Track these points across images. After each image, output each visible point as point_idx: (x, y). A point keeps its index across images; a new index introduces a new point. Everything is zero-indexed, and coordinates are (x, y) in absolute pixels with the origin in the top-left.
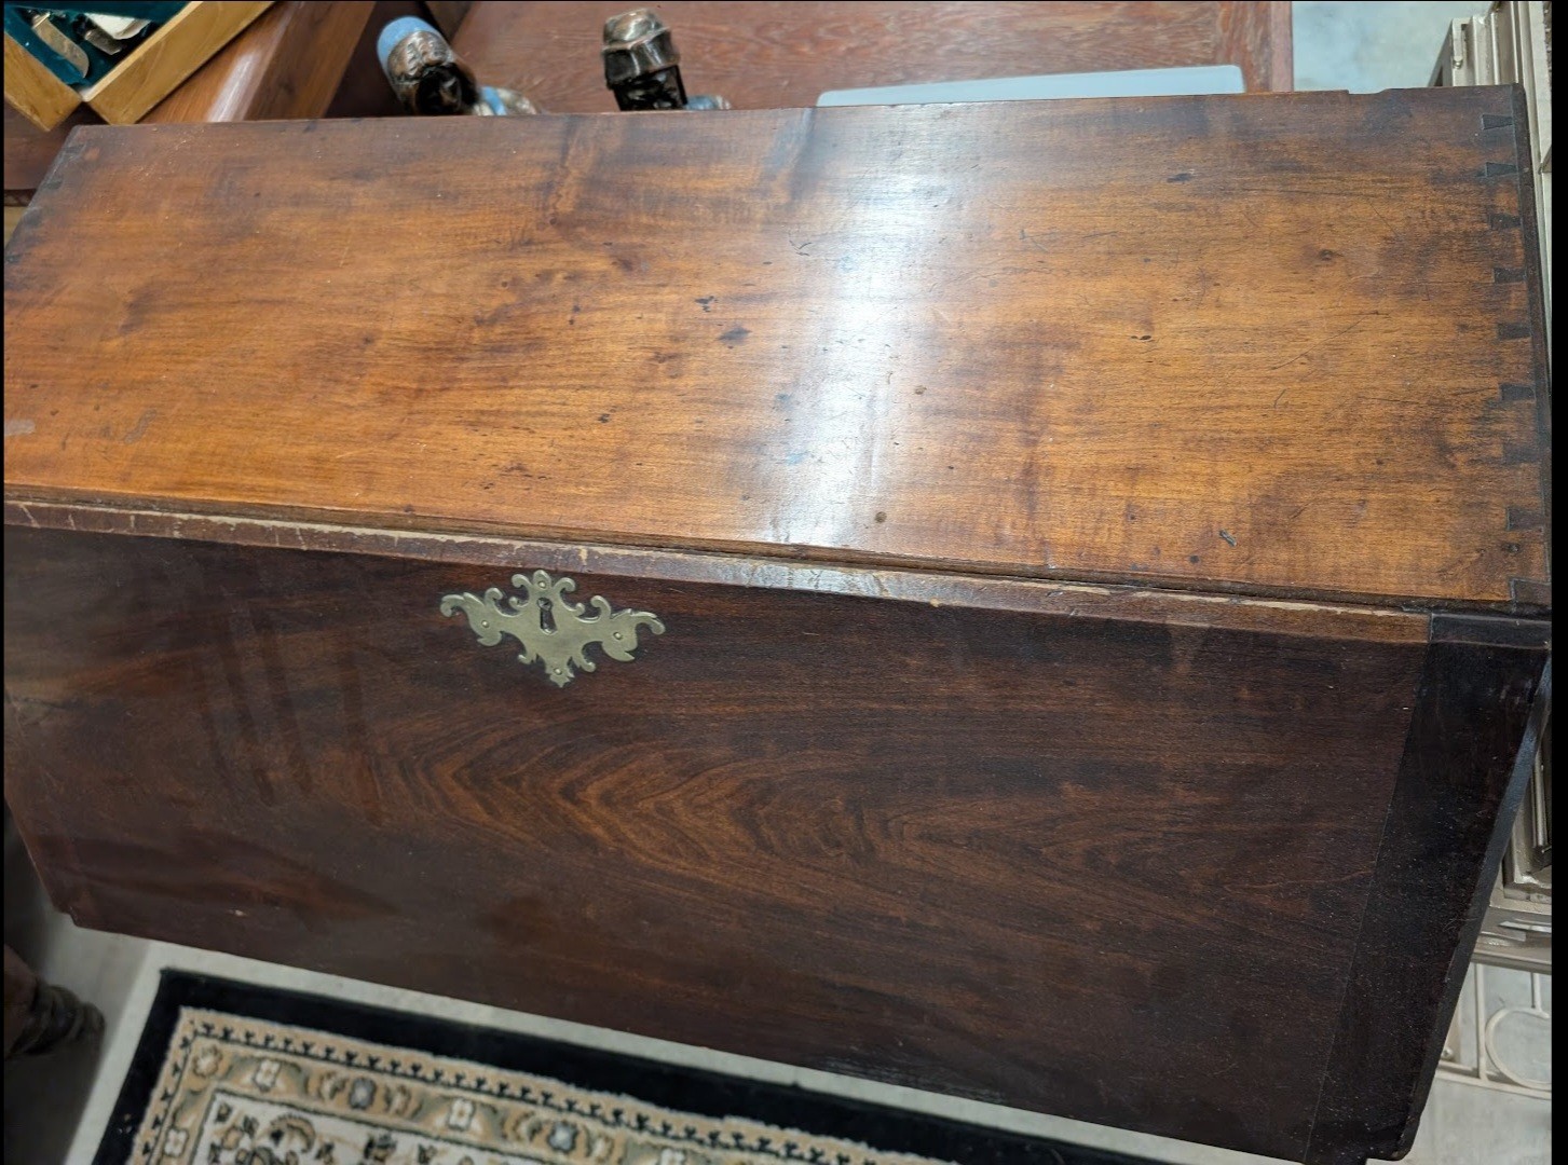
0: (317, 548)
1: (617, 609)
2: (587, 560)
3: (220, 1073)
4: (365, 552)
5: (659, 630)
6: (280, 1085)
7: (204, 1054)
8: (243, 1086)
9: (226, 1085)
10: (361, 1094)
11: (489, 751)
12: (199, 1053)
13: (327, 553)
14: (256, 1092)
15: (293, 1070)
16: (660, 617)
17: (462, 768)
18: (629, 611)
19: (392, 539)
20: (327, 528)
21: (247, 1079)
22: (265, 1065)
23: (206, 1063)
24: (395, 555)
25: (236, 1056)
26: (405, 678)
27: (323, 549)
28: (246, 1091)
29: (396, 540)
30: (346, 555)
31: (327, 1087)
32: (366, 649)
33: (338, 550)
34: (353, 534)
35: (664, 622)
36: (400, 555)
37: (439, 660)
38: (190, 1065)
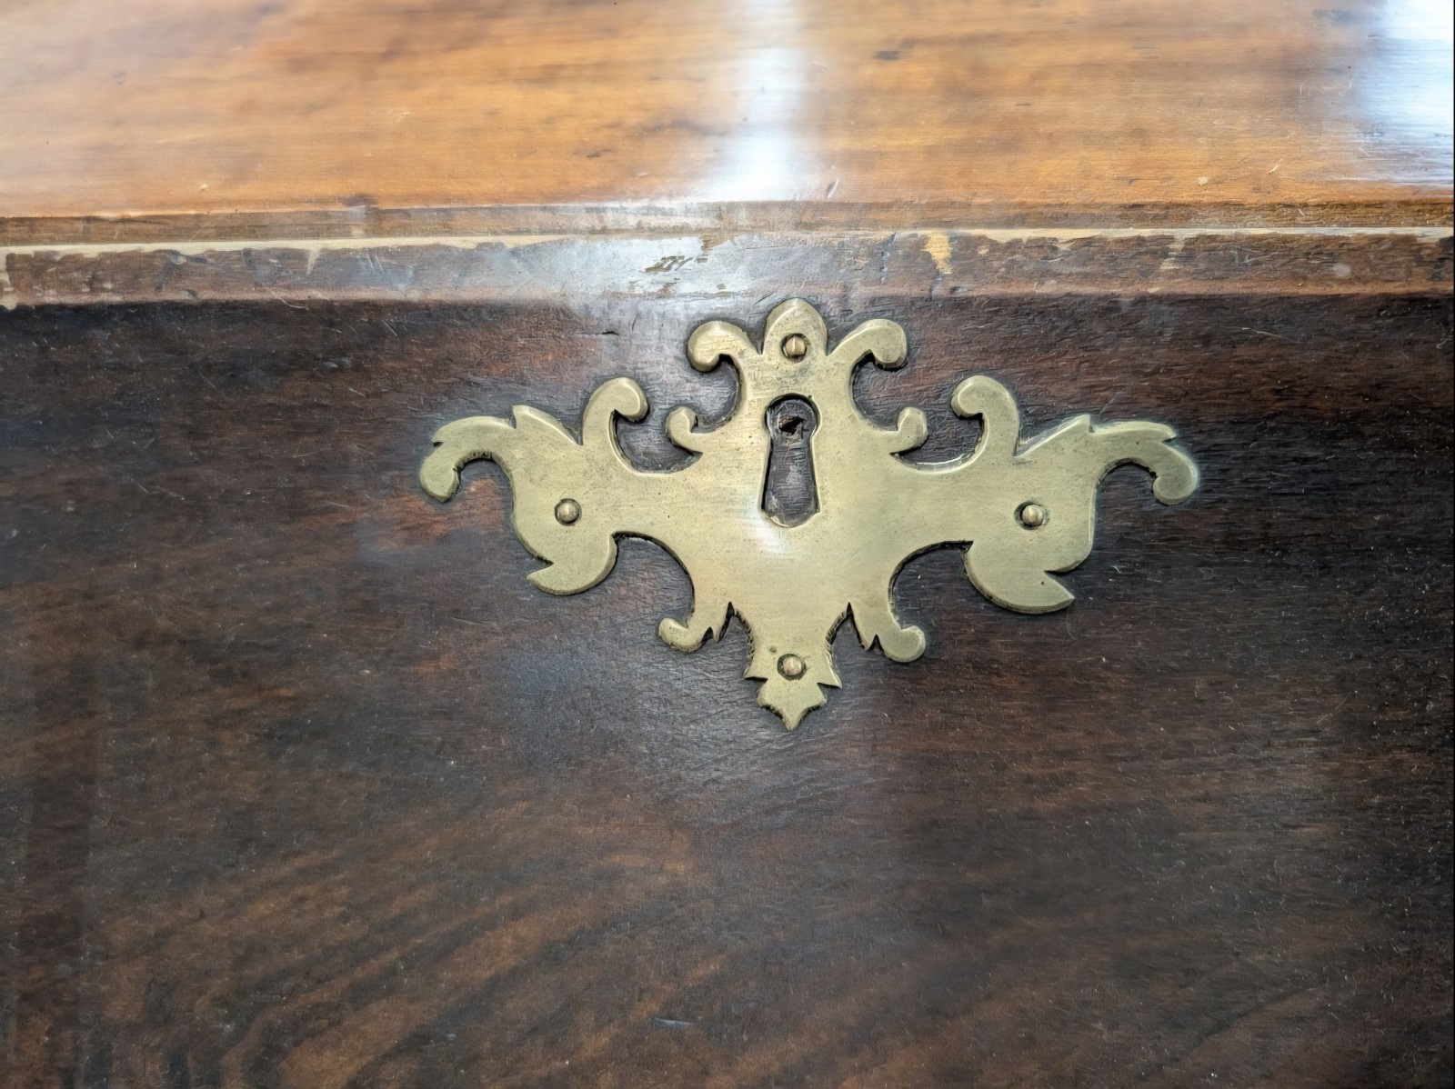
0: (51, 297)
1: (1036, 420)
2: (954, 258)
4: (206, 295)
5: (1180, 480)
11: (494, 984)
13: (79, 310)
16: (1191, 434)
17: (387, 1057)
18: (1082, 420)
19: (300, 256)
20: (91, 250)
24: (302, 295)
26: (247, 739)
27: (69, 300)
29: (312, 260)
30: (143, 310)
32: (140, 644)
33: (117, 299)
34: (175, 253)
35: (1202, 454)
36: (319, 295)
37: (377, 666)
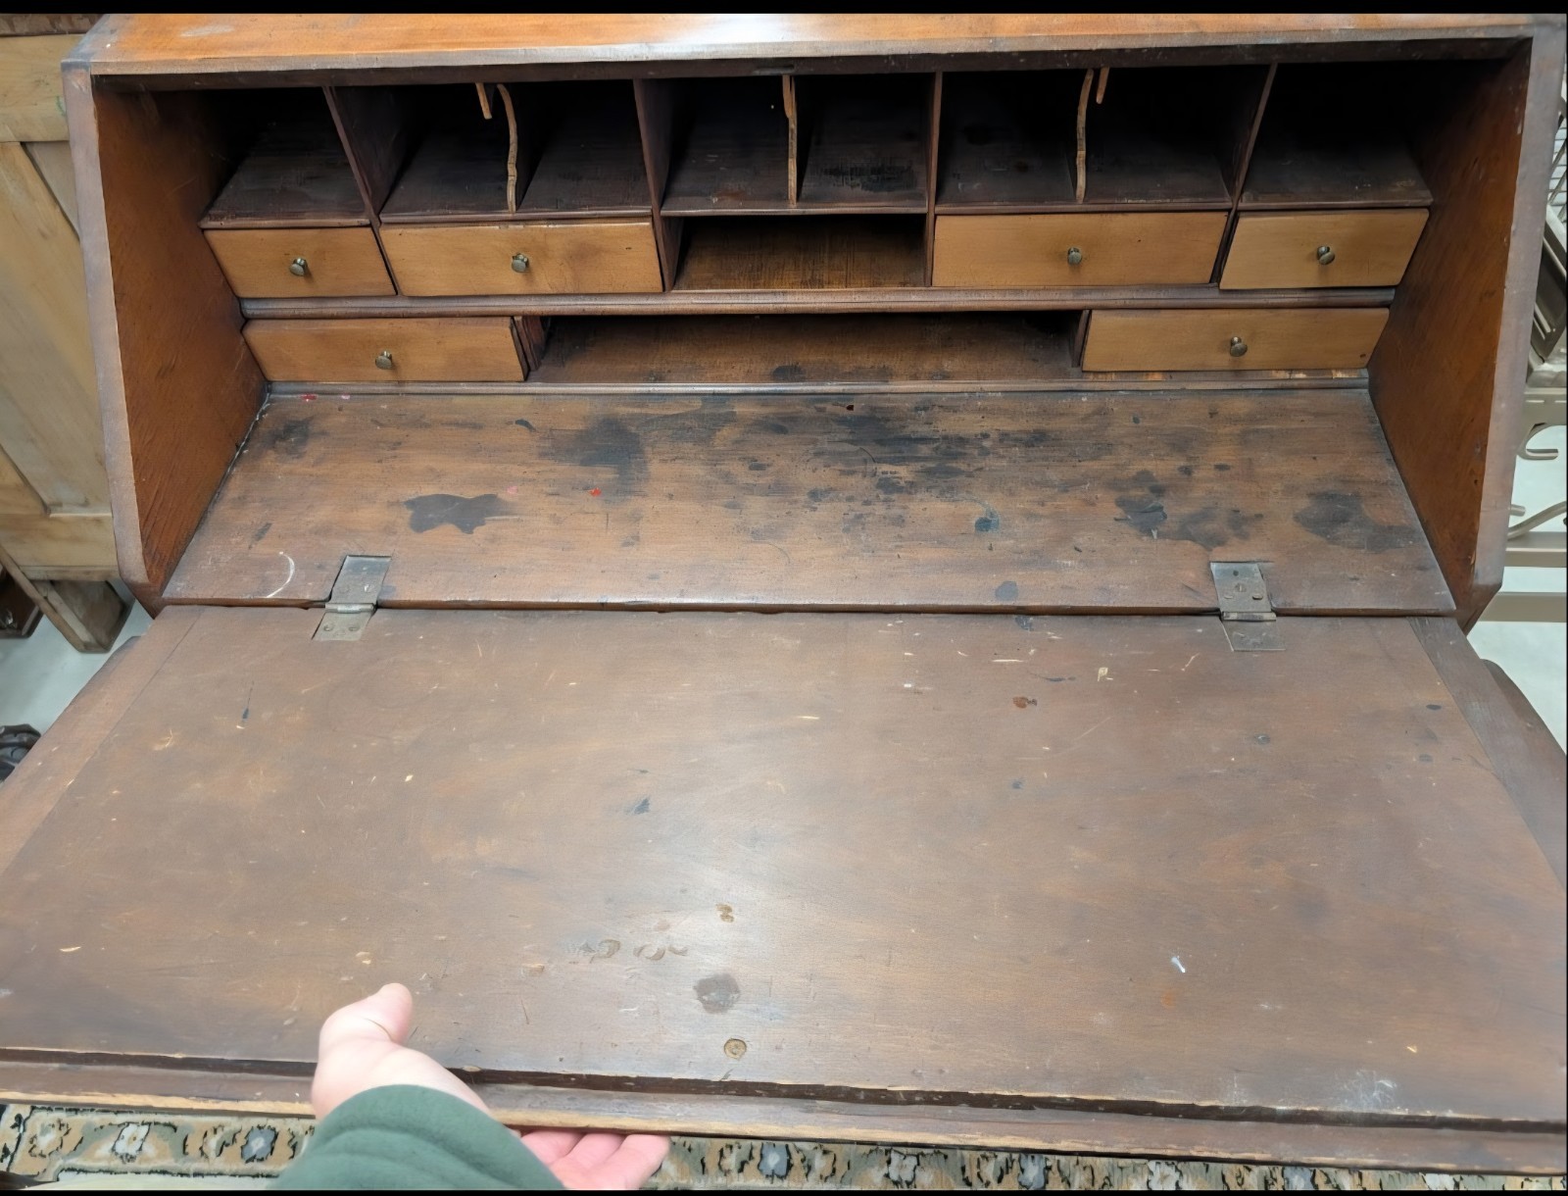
3: (66, 1149)
6: (150, 1149)
7: (44, 1131)
8: (99, 1160)
9: (76, 1162)
10: (258, 1144)
12: (38, 1131)
14: (116, 1163)
15: (169, 1130)
21: (104, 1150)
22: (128, 1132)
23: (46, 1142)
25: (88, 1125)
28: (103, 1164)
31: (213, 1142)
38: (25, 1145)
